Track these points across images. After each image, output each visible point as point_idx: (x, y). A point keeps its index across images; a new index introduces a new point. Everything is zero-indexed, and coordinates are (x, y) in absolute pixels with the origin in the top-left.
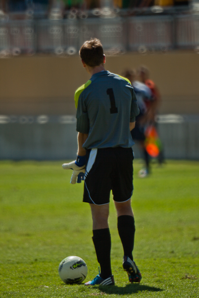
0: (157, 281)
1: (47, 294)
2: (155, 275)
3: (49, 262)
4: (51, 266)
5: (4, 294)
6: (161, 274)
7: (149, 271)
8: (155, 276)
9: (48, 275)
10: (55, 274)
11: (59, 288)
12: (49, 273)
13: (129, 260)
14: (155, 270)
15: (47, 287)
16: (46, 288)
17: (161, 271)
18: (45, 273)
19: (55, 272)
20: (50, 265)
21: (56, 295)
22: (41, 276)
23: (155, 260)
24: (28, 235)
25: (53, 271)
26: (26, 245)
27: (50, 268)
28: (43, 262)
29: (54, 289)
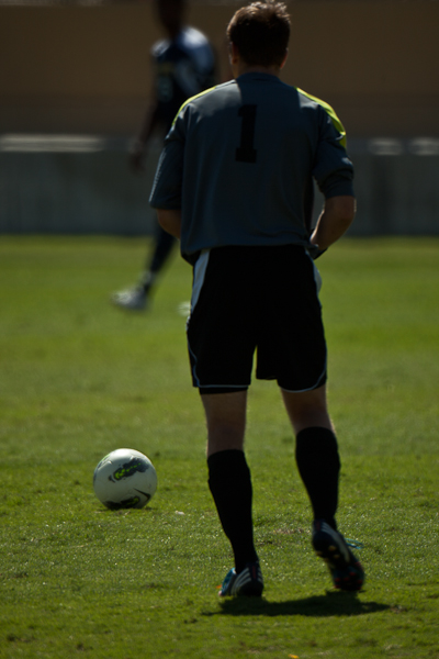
0: (422, 505)
1: (181, 528)
2: (418, 491)
3: (186, 460)
4: (189, 467)
5: (87, 526)
6: (430, 489)
7: (405, 482)
8: (419, 494)
9: (184, 488)
10: (198, 486)
11: (207, 516)
12: (185, 484)
13: (326, 528)
14: (418, 480)
15: (182, 513)
16: (179, 516)
17: (430, 482)
18: (177, 484)
19: (198, 482)
20: (188, 465)
21: (201, 532)
22: (168, 489)
23: (418, 458)
24: (140, 399)
25: (193, 479)
26: (137, 421)
27: (188, 473)
28: (173, 459)
29: (197, 519)
